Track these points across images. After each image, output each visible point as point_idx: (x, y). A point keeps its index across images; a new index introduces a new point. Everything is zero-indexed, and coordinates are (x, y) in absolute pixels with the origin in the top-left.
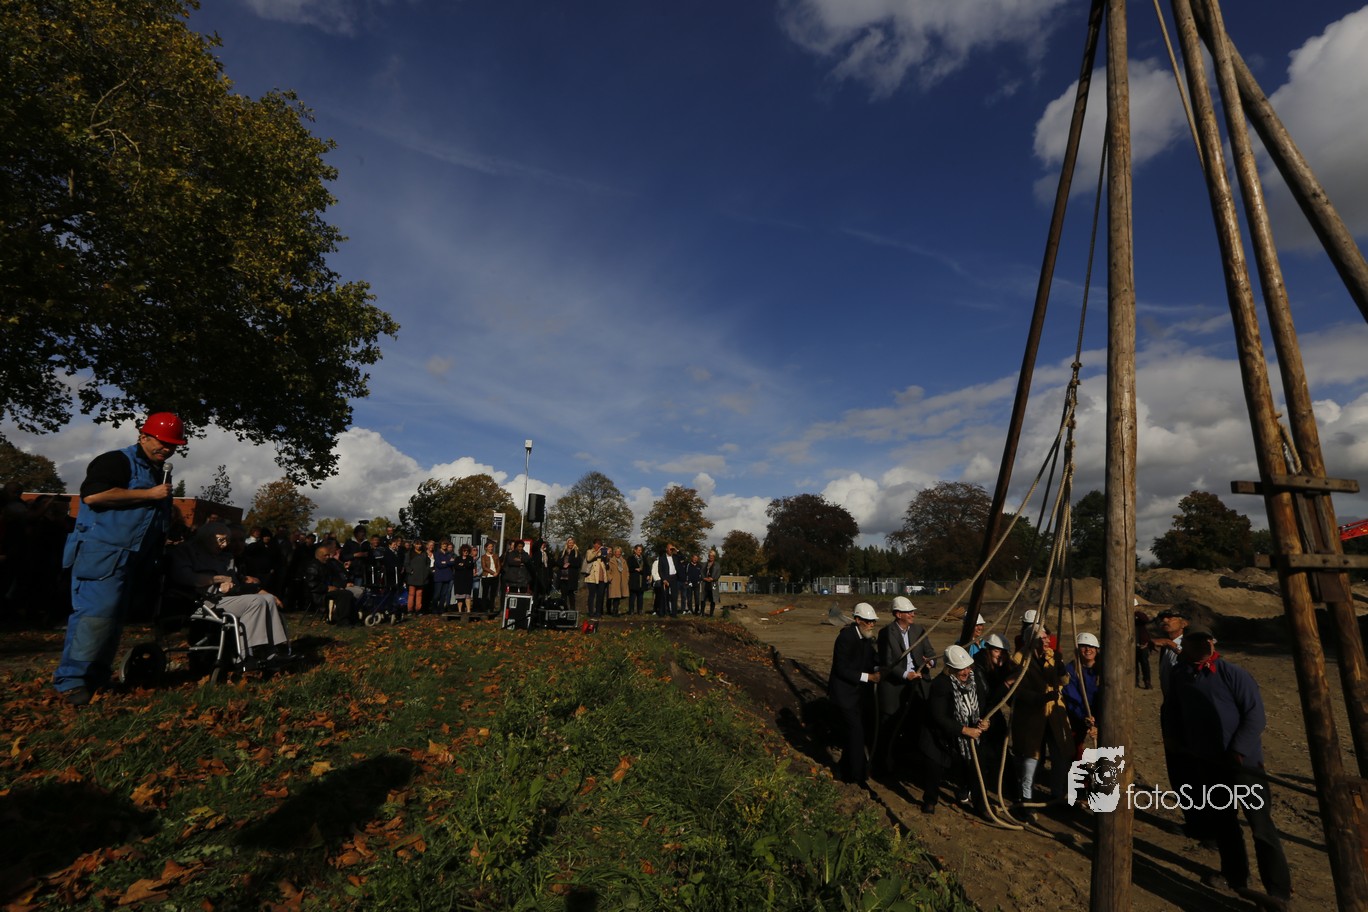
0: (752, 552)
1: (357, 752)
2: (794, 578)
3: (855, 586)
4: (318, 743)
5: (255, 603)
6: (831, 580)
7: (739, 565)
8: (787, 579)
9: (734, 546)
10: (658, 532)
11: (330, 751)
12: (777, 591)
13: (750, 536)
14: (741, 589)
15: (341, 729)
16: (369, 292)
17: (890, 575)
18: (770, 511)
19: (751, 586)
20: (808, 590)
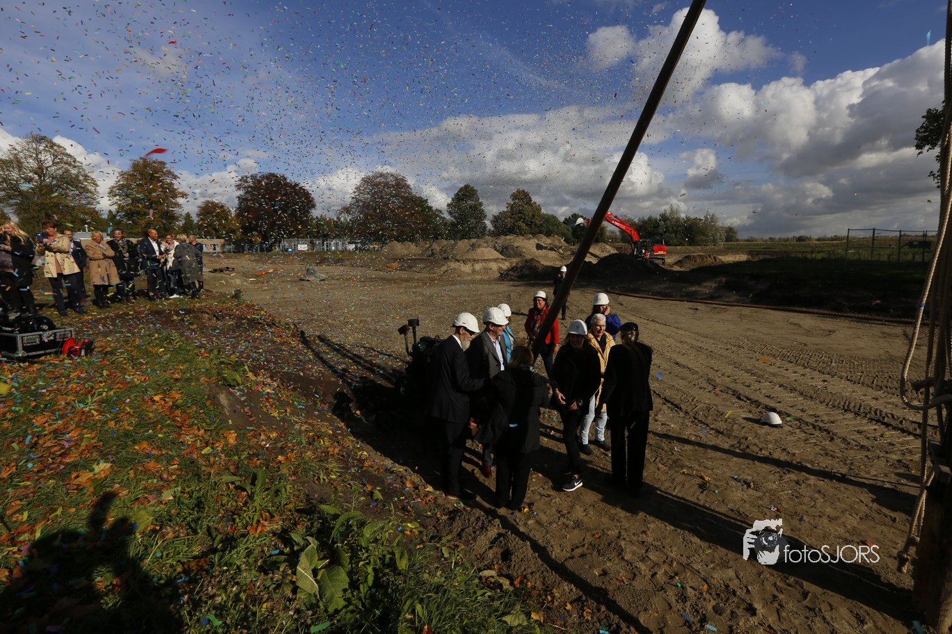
0: (225, 218)
2: (265, 240)
3: (312, 244)
6: (294, 240)
7: (215, 229)
9: (208, 213)
10: (129, 200)
12: (251, 250)
13: (222, 206)
14: (218, 249)
17: (338, 236)
18: (240, 185)
19: (227, 247)
20: (277, 249)
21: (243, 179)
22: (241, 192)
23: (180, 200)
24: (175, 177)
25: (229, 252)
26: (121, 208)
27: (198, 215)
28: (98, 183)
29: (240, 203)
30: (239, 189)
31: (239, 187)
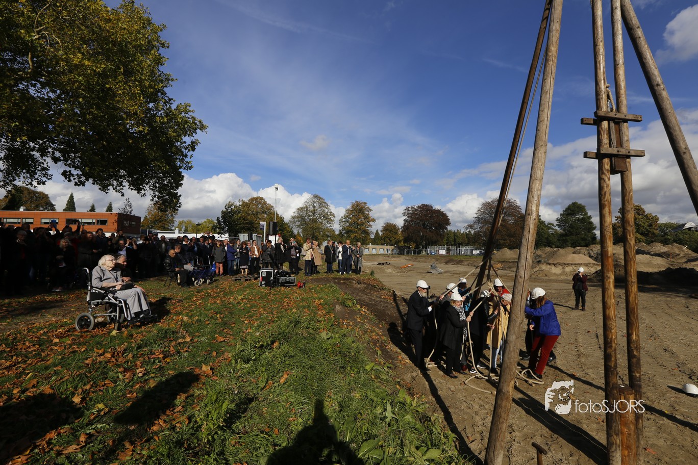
0: (396, 233)
1: (171, 370)
2: (417, 247)
3: (448, 250)
4: (154, 367)
5: (133, 293)
6: (437, 248)
7: (389, 240)
8: (414, 246)
9: (387, 230)
10: (348, 224)
11: (159, 370)
12: (408, 253)
13: (395, 226)
14: (390, 252)
15: (167, 357)
16: (191, 109)
17: (467, 245)
18: (404, 213)
19: (395, 251)
20: (424, 253)
21: (407, 209)
22: (405, 217)
23: (371, 223)
24: (370, 210)
25: (396, 254)
26: (344, 229)
27: (382, 231)
28: (335, 216)
29: (405, 223)
30: (404, 215)
31: (404, 214)
